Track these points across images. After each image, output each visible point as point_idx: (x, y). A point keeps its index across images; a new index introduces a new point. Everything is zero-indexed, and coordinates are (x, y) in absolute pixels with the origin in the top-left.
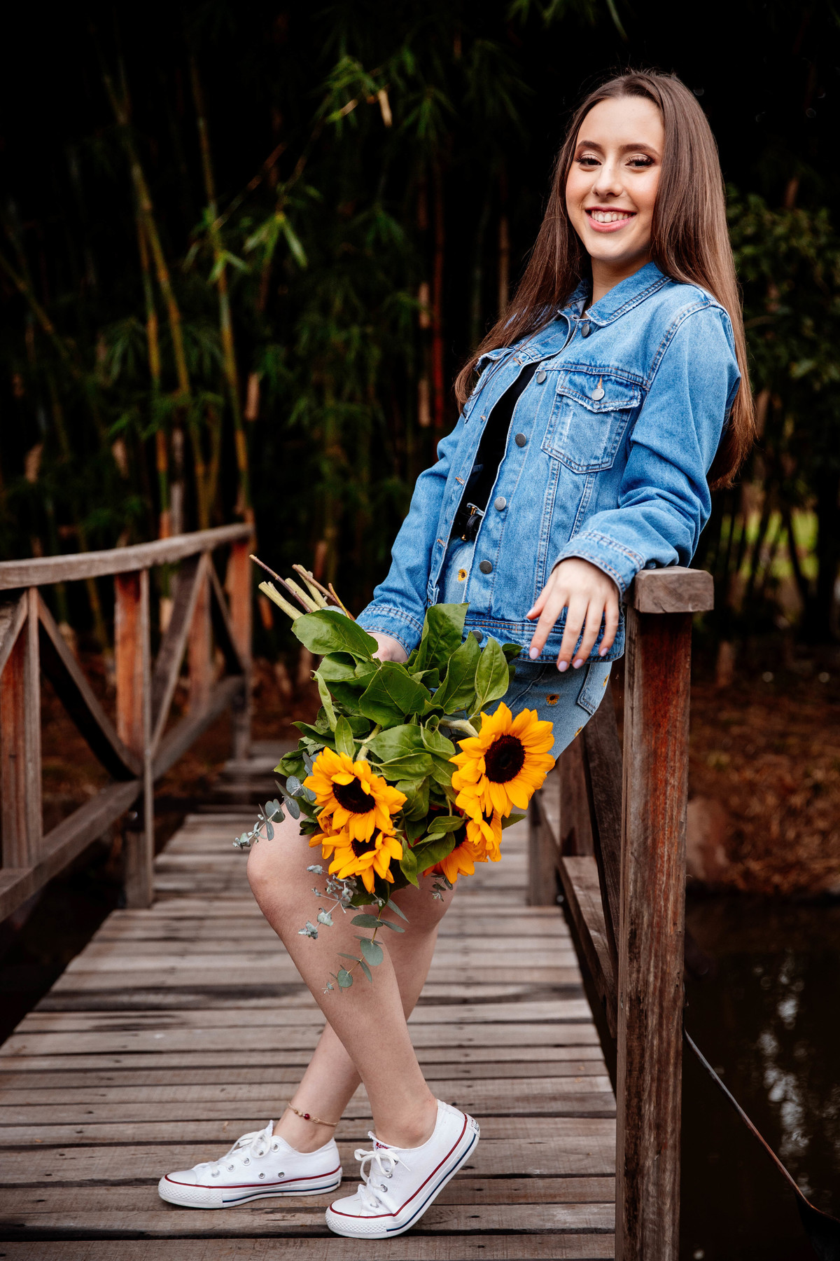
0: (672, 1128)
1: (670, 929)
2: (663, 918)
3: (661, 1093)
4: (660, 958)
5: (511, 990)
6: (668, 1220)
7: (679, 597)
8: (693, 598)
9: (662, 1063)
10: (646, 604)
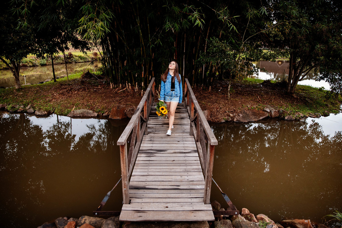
0: (210, 187)
1: (211, 170)
2: (211, 169)
3: (209, 184)
4: (210, 173)
5: (190, 151)
6: (209, 194)
7: (215, 144)
8: (216, 144)
9: (210, 182)
10: (211, 144)
